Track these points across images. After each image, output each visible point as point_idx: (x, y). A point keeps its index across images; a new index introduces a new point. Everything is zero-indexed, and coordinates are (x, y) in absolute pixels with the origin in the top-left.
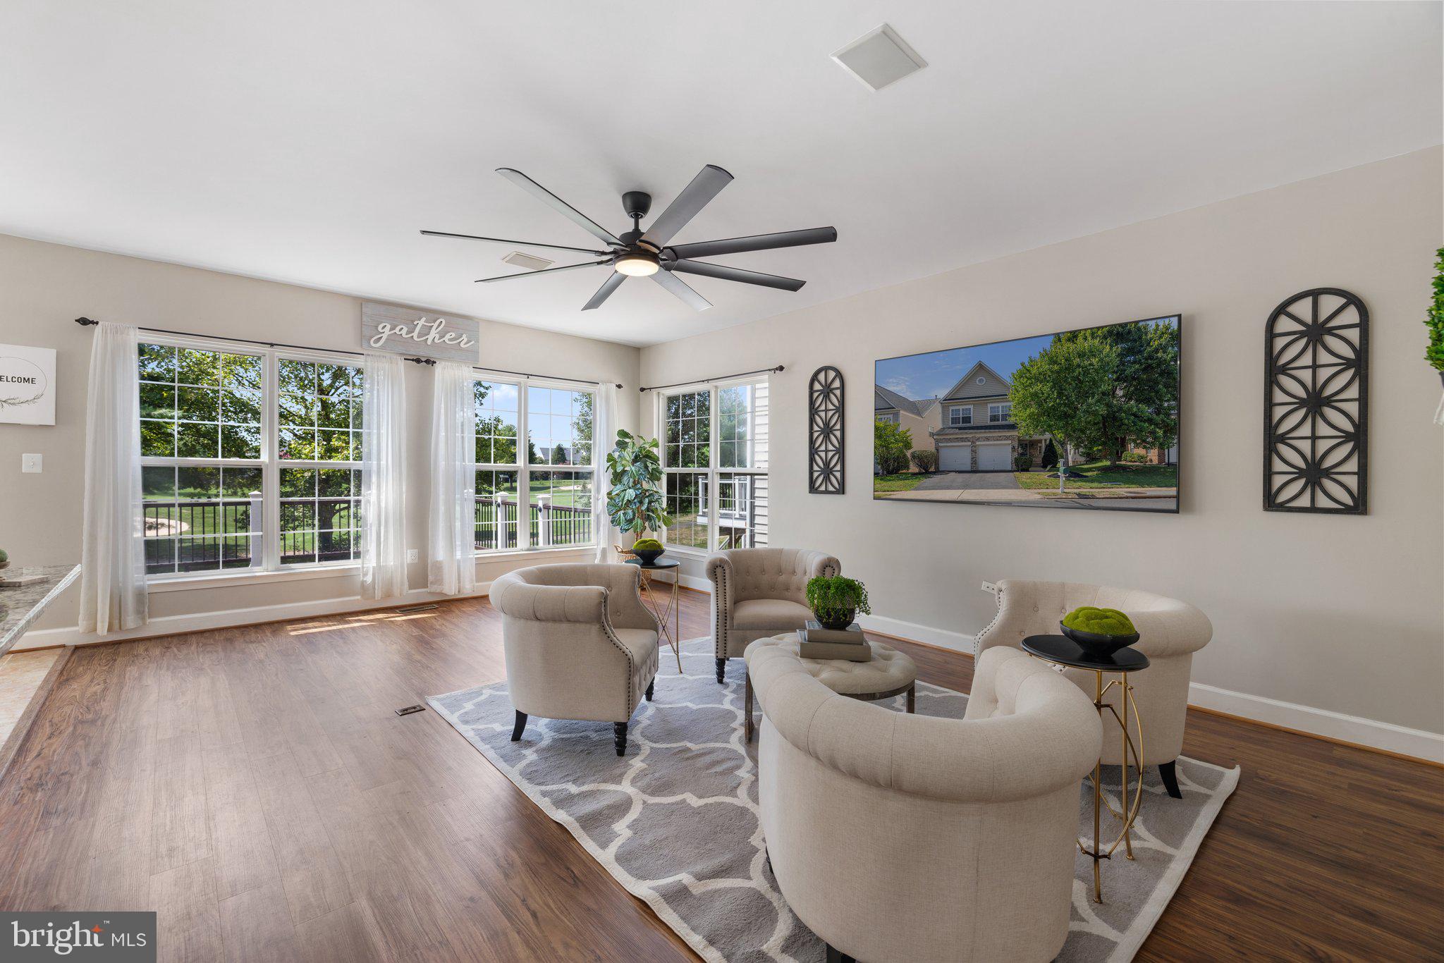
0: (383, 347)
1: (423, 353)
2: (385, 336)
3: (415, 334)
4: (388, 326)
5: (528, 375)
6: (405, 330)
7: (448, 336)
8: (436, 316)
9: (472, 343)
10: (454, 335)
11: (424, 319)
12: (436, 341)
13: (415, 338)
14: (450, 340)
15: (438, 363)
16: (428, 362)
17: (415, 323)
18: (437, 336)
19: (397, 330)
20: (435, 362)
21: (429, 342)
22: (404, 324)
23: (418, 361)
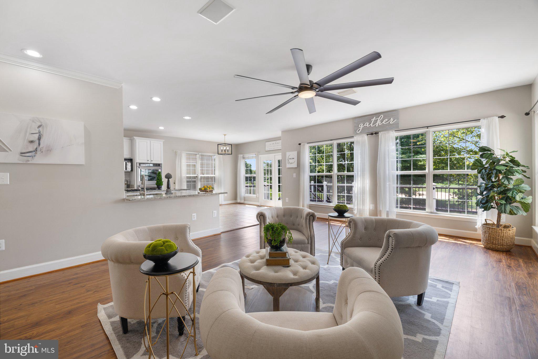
0: (361, 132)
1: (374, 130)
2: (361, 128)
3: (371, 125)
4: (362, 124)
5: (428, 127)
6: (368, 124)
7: (385, 121)
8: (379, 115)
9: (396, 120)
10: (387, 120)
11: (375, 118)
12: (380, 124)
13: (372, 126)
14: (385, 122)
15: (379, 133)
16: (376, 133)
17: (371, 120)
18: (380, 122)
19: (365, 125)
20: (378, 133)
21: (377, 126)
22: (367, 122)
23: (372, 134)
